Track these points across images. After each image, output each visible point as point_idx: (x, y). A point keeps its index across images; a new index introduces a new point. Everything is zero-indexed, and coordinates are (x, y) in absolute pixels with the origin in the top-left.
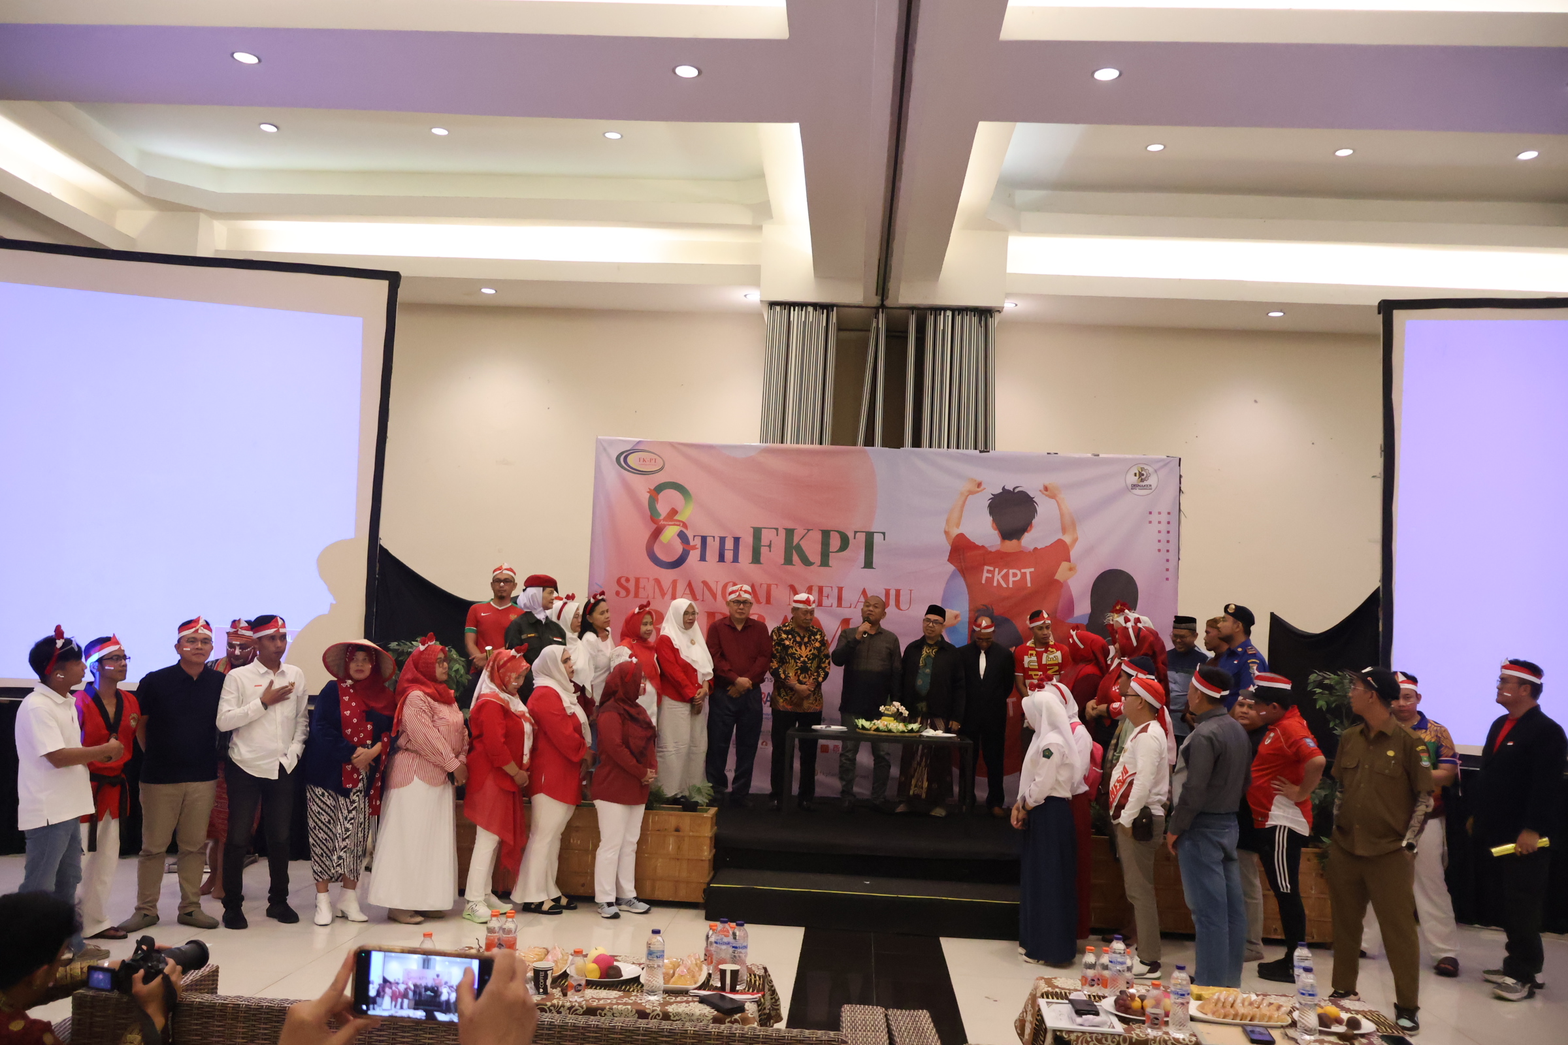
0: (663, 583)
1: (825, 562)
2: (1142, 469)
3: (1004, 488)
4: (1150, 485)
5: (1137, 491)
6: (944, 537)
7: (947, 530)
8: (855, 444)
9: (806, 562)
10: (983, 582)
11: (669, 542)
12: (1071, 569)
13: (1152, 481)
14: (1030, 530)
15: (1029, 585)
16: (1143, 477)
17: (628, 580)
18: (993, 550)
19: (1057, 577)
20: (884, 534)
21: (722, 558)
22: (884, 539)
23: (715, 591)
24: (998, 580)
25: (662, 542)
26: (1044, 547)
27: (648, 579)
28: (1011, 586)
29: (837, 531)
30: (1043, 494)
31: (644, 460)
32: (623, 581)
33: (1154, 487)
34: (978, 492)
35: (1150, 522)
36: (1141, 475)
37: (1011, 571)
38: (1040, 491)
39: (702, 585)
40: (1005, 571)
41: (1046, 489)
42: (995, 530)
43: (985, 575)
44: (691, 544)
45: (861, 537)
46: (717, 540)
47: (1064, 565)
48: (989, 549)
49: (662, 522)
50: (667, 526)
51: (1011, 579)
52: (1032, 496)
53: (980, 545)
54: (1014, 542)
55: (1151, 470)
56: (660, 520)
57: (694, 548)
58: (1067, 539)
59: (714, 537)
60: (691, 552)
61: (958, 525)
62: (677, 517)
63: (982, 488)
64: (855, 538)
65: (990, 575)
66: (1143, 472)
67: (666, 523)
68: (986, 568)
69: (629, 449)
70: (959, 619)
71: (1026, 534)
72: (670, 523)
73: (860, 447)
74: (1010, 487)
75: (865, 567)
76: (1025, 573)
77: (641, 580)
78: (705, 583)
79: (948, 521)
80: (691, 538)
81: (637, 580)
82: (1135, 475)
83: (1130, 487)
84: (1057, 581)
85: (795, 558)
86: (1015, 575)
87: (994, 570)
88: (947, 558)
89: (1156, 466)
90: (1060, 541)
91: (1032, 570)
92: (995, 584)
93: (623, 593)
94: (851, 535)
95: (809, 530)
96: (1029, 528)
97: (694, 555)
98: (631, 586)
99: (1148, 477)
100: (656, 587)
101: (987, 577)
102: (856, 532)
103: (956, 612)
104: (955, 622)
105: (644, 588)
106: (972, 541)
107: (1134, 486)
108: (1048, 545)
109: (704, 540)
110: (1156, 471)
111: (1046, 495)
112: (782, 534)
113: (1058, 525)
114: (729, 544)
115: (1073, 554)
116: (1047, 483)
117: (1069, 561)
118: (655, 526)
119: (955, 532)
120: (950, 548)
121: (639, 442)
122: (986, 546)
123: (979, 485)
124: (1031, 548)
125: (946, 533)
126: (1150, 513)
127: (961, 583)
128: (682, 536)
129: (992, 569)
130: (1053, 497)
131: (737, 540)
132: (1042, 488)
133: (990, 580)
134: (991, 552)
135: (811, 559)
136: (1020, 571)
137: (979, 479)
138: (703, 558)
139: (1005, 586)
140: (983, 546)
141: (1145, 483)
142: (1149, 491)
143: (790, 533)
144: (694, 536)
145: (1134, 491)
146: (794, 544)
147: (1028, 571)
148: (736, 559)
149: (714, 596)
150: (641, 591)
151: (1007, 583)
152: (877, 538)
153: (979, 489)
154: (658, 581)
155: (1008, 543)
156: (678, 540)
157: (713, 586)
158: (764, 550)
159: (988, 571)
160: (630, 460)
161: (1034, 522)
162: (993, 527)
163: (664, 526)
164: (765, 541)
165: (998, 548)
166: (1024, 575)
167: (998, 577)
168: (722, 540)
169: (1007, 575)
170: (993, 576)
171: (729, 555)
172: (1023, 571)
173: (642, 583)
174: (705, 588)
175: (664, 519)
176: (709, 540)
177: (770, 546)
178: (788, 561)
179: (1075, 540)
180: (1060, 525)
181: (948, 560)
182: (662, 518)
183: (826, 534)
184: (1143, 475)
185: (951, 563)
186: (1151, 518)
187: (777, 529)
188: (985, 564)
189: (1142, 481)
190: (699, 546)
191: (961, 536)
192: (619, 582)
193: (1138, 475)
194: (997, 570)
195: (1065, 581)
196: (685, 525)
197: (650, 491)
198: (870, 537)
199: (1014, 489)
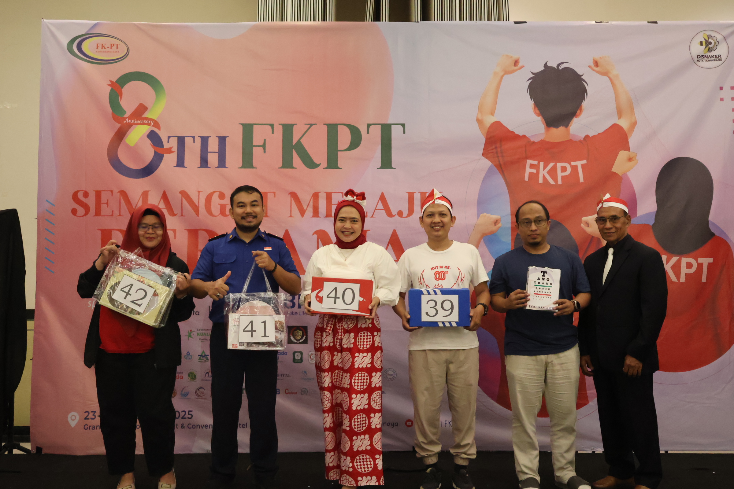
0: (131, 195)
1: (333, 163)
2: (709, 37)
3: (546, 65)
4: (720, 56)
5: (704, 64)
6: (476, 125)
7: (480, 118)
8: (363, 19)
9: (310, 164)
10: (526, 179)
11: (136, 145)
12: (630, 160)
13: (722, 50)
14: (580, 114)
15: (582, 180)
16: (711, 46)
17: (86, 195)
18: (536, 140)
19: (616, 169)
20: (403, 125)
21: (204, 163)
22: (404, 133)
23: (197, 204)
24: (544, 176)
25: (128, 146)
26: (597, 134)
27: (112, 191)
28: (560, 182)
29: (348, 126)
30: (594, 70)
31: (103, 47)
32: (80, 196)
33: (723, 57)
34: (515, 71)
35: (722, 99)
36: (708, 44)
37: (559, 165)
38: (590, 67)
39: (180, 195)
40: (551, 165)
41: (596, 64)
42: (538, 116)
43: (528, 170)
44: (165, 147)
45: (376, 131)
46: (198, 141)
47: (622, 155)
48: (532, 140)
49: (127, 121)
50: (134, 126)
51: (560, 174)
52: (580, 73)
53: (521, 135)
54: (562, 129)
55: (719, 37)
56: (125, 119)
57: (169, 151)
58: (624, 123)
59: (194, 137)
60: (166, 156)
61: (492, 114)
62: (147, 115)
63: (520, 64)
64: (368, 133)
65: (534, 171)
66: (710, 40)
67: (132, 122)
68: (529, 162)
69: (83, 33)
70: (500, 225)
71: (575, 120)
72: (138, 122)
73: (369, 23)
74: (553, 64)
75: (382, 167)
76: (576, 166)
77: (103, 193)
78: (184, 194)
79: (481, 109)
80: (164, 140)
81: (98, 194)
82: (701, 43)
83: (696, 59)
84: (615, 174)
85: (297, 160)
86: (564, 169)
87: (539, 163)
88: (481, 152)
89: (726, 32)
90: (615, 126)
91: (584, 162)
92: (541, 181)
93: (81, 211)
94: (363, 129)
95: (311, 125)
96: (578, 112)
97: (170, 159)
98: (91, 201)
99: (717, 44)
100: (123, 202)
101: (531, 174)
102: (369, 126)
103: (495, 217)
104: (494, 228)
105: (107, 203)
106: (511, 129)
107: (700, 57)
108: (601, 131)
109: (181, 140)
110: (725, 39)
111: (597, 72)
112: (279, 130)
113: (613, 107)
114: (213, 145)
115: (633, 141)
116: (597, 57)
117: (628, 149)
118: (118, 125)
119: (489, 120)
120: (484, 140)
121: (96, 25)
122: (528, 135)
123: (516, 63)
124: (583, 136)
125: (479, 122)
126: (721, 88)
127: (499, 181)
128: (154, 137)
129: (535, 163)
130: (605, 74)
131: (222, 140)
132: (592, 65)
133: (534, 177)
134: (534, 142)
135: (316, 161)
136: (570, 164)
137: (515, 57)
138: (180, 163)
139: (552, 182)
140: (524, 136)
141: (713, 53)
142: (719, 63)
143: (288, 129)
144: (169, 137)
145: (700, 63)
146: (295, 142)
147: (579, 164)
148: (222, 163)
149: (196, 209)
150: (104, 207)
151: (556, 179)
152: (396, 131)
153: (516, 68)
154: (123, 194)
155: (553, 130)
156: (149, 142)
157: (194, 197)
158: (257, 152)
159: (532, 166)
160: (85, 47)
161: (584, 104)
162: (535, 113)
163: (130, 126)
164: (257, 140)
165: (542, 138)
166: (575, 168)
167: (543, 172)
168: (205, 141)
169: (554, 169)
170: (538, 172)
171: (213, 159)
172: (573, 163)
173: (104, 197)
174: (184, 199)
175: (129, 118)
176: (188, 141)
177: (264, 146)
178: (287, 163)
179: (634, 125)
180: (615, 106)
181: (483, 155)
182: (127, 115)
183: (332, 129)
184: (710, 43)
185: (487, 158)
186: (722, 94)
187: (272, 126)
188: (527, 158)
189: (710, 50)
190: (175, 149)
191: (498, 124)
192: (75, 196)
193: (704, 43)
194: (542, 164)
195: (625, 174)
196: (156, 124)
197: (112, 84)
198: (386, 129)
199: (559, 65)
